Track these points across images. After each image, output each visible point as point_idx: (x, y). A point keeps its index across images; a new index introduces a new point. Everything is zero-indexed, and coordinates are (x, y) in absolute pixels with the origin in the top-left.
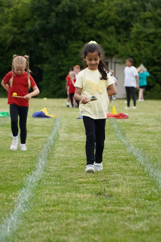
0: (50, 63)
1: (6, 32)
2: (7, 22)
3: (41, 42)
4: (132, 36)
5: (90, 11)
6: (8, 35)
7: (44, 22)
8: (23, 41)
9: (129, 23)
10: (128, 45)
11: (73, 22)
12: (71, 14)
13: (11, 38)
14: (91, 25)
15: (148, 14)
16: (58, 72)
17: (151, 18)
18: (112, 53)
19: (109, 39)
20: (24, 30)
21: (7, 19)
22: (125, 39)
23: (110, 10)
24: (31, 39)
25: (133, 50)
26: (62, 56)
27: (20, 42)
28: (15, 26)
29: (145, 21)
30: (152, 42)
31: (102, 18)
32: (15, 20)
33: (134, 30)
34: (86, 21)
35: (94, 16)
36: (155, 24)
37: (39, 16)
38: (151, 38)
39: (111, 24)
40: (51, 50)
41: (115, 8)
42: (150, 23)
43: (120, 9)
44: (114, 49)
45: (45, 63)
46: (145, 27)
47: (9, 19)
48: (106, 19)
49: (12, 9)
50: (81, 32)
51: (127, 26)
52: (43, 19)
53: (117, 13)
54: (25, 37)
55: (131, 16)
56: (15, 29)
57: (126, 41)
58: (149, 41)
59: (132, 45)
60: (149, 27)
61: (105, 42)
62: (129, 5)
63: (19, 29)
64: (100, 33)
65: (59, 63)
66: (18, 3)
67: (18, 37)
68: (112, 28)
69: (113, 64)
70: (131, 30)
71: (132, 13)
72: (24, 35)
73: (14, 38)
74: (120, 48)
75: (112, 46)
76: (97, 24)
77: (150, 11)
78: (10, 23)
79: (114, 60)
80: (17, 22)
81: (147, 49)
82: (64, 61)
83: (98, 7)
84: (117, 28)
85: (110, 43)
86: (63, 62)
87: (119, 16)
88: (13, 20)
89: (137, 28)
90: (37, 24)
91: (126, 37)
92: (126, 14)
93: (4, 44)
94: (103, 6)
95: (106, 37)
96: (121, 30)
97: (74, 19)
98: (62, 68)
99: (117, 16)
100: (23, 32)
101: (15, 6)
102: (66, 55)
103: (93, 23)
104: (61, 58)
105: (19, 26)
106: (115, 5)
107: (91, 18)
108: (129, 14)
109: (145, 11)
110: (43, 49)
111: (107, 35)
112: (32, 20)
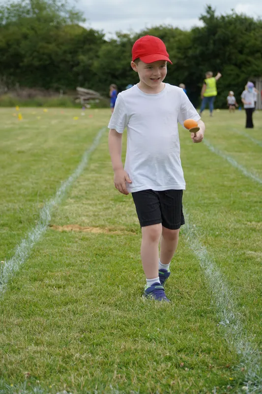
1: (172, 57)
5: (240, 40)
7: (204, 48)
8: (186, 65)
11: (227, 49)
12: (225, 42)
14: (241, 52)
18: (260, 74)
20: (187, 55)
21: (172, 47)
24: (193, 63)
27: (183, 65)
28: (179, 52)
32: (179, 48)
34: (237, 48)
35: (243, 45)
37: (199, 45)
39: (258, 51)
49: (176, 39)
50: (233, 57)
54: (187, 62)
56: (180, 55)
61: (254, 66)
63: (182, 54)
64: (250, 58)
68: (259, 55)
69: (260, 83)
72: (187, 59)
75: (260, 68)
76: (246, 51)
79: (260, 80)
85: (258, 66)
90: (198, 51)
93: (170, 67)
95: (254, 62)
100: (186, 57)
101: (178, 37)
103: (243, 50)
105: (182, 52)
107: (241, 46)
111: (256, 60)
112: (193, 48)
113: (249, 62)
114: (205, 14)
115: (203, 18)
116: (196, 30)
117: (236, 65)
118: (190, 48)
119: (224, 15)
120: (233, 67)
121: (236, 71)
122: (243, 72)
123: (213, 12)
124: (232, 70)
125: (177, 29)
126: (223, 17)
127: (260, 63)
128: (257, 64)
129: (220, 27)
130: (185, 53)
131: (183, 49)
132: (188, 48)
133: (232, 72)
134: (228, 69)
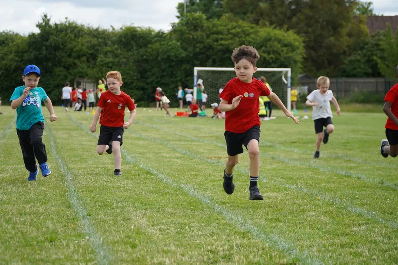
0: (42, 82)
1: (11, 60)
2: (11, 53)
4: (97, 63)
5: (69, 46)
6: (12, 62)
7: (38, 53)
9: (95, 55)
10: (94, 70)
11: (58, 54)
12: (56, 48)
13: (15, 64)
14: (69, 56)
15: (108, 48)
17: (110, 52)
18: (84, 75)
19: (81, 66)
20: (24, 58)
21: (11, 51)
23: (82, 45)
25: (98, 74)
26: (49, 77)
27: (20, 67)
28: (17, 56)
29: (106, 54)
30: (111, 67)
31: (77, 51)
32: (17, 52)
33: (99, 59)
34: (66, 53)
35: (71, 50)
36: (113, 55)
37: (34, 49)
38: (111, 65)
39: (84, 55)
41: (86, 44)
42: (110, 55)
43: (90, 45)
44: (85, 72)
46: (106, 57)
47: (13, 51)
48: (79, 52)
49: (14, 43)
51: (94, 57)
52: (37, 51)
53: (88, 47)
55: (97, 50)
56: (17, 58)
57: (93, 67)
58: (109, 67)
59: (97, 70)
60: (109, 58)
61: (79, 68)
62: (96, 42)
63: (19, 58)
64: (76, 61)
65: (47, 82)
66: (19, 39)
67: (19, 63)
68: (84, 58)
69: (84, 83)
70: (96, 59)
71: (97, 47)
72: (23, 62)
73: (17, 64)
74: (89, 71)
75: (84, 70)
76: (74, 54)
77: (110, 46)
78: (14, 54)
79: (85, 80)
82: (51, 80)
83: (74, 43)
84: (88, 58)
85: (82, 68)
87: (89, 50)
88: (15, 52)
89: (101, 58)
90: (32, 56)
91: (94, 64)
92: (93, 48)
93: (9, 69)
94: (78, 42)
95: (79, 64)
96: (90, 60)
97: (58, 51)
98: (49, 86)
99: (87, 50)
100: (22, 60)
101: (17, 41)
102: (52, 77)
103: (71, 54)
105: (20, 56)
106: (86, 42)
107: (69, 51)
108: (96, 48)
109: (107, 46)
111: (81, 63)
112: (29, 52)
113: (75, 64)
114: (41, 21)
115: (39, 26)
116: (32, 36)
117: (64, 67)
118: (27, 52)
119: (58, 23)
120: (62, 69)
121: (64, 72)
122: (70, 73)
123: (49, 20)
124: (61, 71)
125: (17, 34)
126: (56, 25)
127: (84, 65)
128: (82, 66)
129: (52, 34)
130: (22, 56)
131: (20, 53)
132: (24, 52)
133: (61, 73)
134: (58, 70)
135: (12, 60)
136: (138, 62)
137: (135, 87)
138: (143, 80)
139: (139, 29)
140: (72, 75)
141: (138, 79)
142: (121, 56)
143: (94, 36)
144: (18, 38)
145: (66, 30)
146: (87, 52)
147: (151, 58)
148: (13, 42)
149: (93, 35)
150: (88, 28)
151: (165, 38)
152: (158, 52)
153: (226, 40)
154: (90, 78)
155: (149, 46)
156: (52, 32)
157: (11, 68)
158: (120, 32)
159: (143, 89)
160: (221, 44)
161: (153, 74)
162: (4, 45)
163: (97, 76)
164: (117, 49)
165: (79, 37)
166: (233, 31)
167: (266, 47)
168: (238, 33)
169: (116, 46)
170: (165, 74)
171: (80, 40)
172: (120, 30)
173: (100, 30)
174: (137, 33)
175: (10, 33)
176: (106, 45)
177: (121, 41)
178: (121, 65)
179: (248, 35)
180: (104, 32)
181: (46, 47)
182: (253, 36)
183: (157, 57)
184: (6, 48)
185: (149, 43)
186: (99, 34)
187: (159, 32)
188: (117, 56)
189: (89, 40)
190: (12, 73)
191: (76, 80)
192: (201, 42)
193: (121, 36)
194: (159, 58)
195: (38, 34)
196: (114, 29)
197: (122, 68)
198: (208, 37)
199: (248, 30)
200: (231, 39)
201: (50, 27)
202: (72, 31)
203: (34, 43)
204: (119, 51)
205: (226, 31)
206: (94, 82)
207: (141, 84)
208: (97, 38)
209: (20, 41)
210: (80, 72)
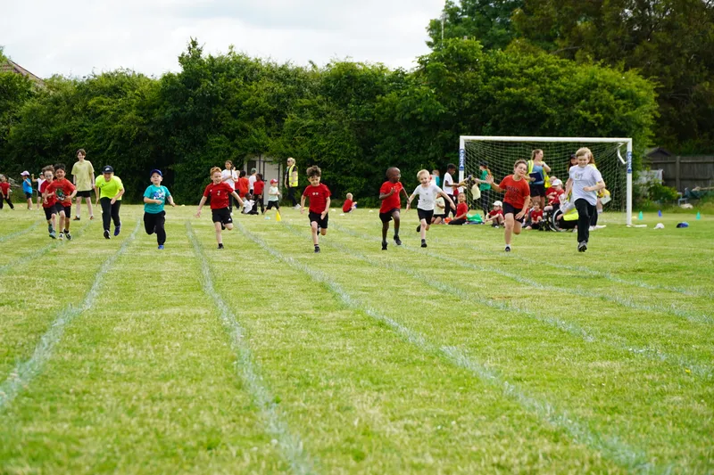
0: (184, 161)
1: (128, 121)
2: (130, 111)
3: (173, 135)
4: (285, 129)
5: (235, 97)
6: (132, 126)
7: (178, 109)
8: (151, 134)
9: (282, 112)
10: (280, 140)
11: (214, 111)
12: (212, 101)
14: (235, 115)
15: (305, 102)
16: (193, 173)
17: (309, 107)
18: (261, 150)
19: (256, 132)
21: (130, 106)
22: (276, 132)
23: (258, 96)
24: (161, 132)
25: (286, 148)
26: (199, 153)
27: (147, 133)
28: (141, 115)
29: (301, 110)
30: (311, 136)
31: (249, 106)
32: (140, 107)
33: (288, 121)
34: (230, 110)
35: (239, 102)
36: (314, 114)
37: (171, 102)
38: (309, 131)
39: (261, 115)
40: (185, 146)
41: (265, 94)
42: (308, 113)
43: (271, 95)
44: (263, 144)
45: (177, 163)
46: (301, 117)
47: (133, 106)
48: (254, 108)
49: (136, 92)
50: (223, 122)
51: (279, 116)
52: (176, 106)
53: (268, 100)
54: (153, 129)
55: (284, 103)
57: (279, 135)
58: (306, 134)
59: (285, 140)
60: (306, 118)
61: (253, 137)
62: (282, 90)
63: (145, 118)
64: (246, 125)
66: (144, 85)
67: (145, 128)
69: (262, 164)
70: (284, 121)
71: (285, 99)
72: (151, 125)
73: (139, 129)
74: (271, 143)
75: (261, 141)
76: (243, 113)
77: (308, 98)
78: (134, 111)
79: (262, 159)
80: (144, 108)
81: (303, 146)
83: (244, 93)
84: (267, 119)
85: (258, 137)
86: (200, 160)
87: (270, 104)
88: (138, 107)
89: (292, 118)
90: (168, 114)
91: (278, 131)
92: (278, 101)
93: (127, 138)
94: (251, 90)
95: (253, 130)
96: (272, 121)
97: (215, 107)
99: (267, 104)
100: (151, 121)
101: (140, 89)
102: (204, 152)
103: (238, 112)
104: (198, 156)
105: (145, 115)
106: (265, 90)
107: (236, 106)
108: (281, 101)
109: (301, 98)
110: (175, 144)
111: (255, 128)
112: (162, 107)
113: (244, 129)
114: (186, 52)
116: (168, 78)
117: (226, 135)
118: (158, 107)
119: (215, 56)
120: (222, 138)
121: (227, 144)
122: (236, 146)
123: (199, 51)
124: (220, 143)
125: (140, 76)
126: (211, 58)
127: (261, 132)
128: (259, 134)
129: (205, 76)
130: (148, 115)
131: (146, 109)
132: (154, 107)
133: (222, 146)
134: (215, 140)
135: (132, 121)
136: (359, 126)
137: (353, 170)
138: (368, 158)
139: (361, 67)
140: (239, 148)
141: (359, 157)
142: (328, 115)
143: (279, 79)
144: (142, 81)
145: (229, 69)
146: (267, 107)
147: (382, 119)
148: (133, 90)
149: (278, 77)
150: (269, 65)
151: (406, 83)
152: (394, 108)
153: (516, 86)
154: (271, 155)
155: (378, 97)
156: (204, 71)
157: (129, 136)
158: (325, 73)
159: (368, 175)
160: (509, 94)
161: (385, 148)
162: (116, 95)
163: (284, 151)
164: (321, 104)
165: (251, 81)
166: (530, 71)
167: (588, 99)
168: (539, 75)
169: (319, 97)
170: (407, 147)
171: (253, 87)
172: (326, 69)
173: (290, 68)
174: (358, 74)
175: (128, 74)
176: (301, 95)
177: (328, 89)
178: (328, 132)
179: (556, 78)
180: (297, 71)
181: (194, 98)
182: (564, 80)
183: (393, 117)
184: (120, 100)
185: (378, 93)
186: (288, 76)
187: (397, 72)
188: (321, 117)
189: (271, 85)
190: (132, 146)
191: (245, 158)
192: (473, 91)
193: (327, 80)
194: (396, 119)
195: (179, 76)
196: (314, 66)
197: (329, 137)
198: (485, 81)
199: (556, 70)
200: (526, 85)
201: (201, 63)
202: (239, 70)
203: (171, 91)
204: (325, 107)
205: (517, 70)
206: (279, 162)
207: (365, 165)
208: (285, 83)
209: (146, 87)
210: (255, 144)
